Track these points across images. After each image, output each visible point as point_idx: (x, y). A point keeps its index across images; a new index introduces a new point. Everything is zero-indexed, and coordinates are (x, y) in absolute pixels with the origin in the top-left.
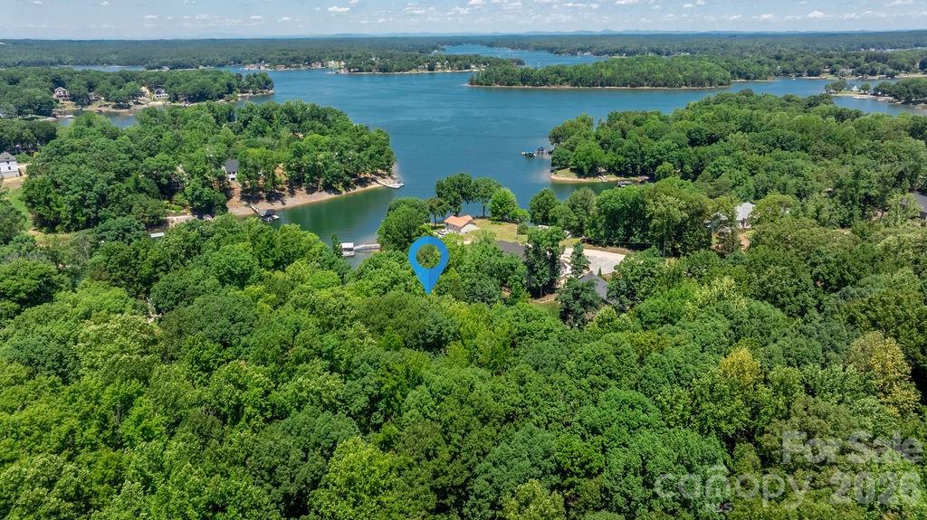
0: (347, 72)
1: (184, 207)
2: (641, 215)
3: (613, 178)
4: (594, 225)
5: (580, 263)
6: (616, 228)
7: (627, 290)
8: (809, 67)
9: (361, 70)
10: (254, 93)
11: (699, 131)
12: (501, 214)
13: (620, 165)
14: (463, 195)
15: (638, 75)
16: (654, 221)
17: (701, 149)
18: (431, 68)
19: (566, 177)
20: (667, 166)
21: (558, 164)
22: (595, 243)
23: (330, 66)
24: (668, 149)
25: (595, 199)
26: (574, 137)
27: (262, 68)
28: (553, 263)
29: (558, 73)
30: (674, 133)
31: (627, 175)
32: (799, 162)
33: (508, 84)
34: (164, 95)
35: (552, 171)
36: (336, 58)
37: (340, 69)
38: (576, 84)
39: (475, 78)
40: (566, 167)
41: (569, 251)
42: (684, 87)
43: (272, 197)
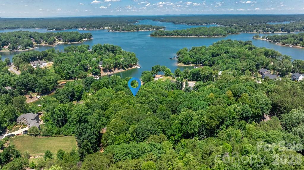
0: (112, 31)
1: (90, 73)
2: (199, 75)
3: (193, 65)
4: (189, 77)
5: (187, 84)
6: (194, 77)
7: (196, 88)
8: (250, 30)
9: (116, 30)
10: (87, 39)
11: (214, 53)
12: (167, 74)
13: (195, 62)
14: (159, 70)
15: (200, 33)
16: (202, 76)
17: (214, 58)
18: (137, 30)
19: (181, 65)
20: (206, 62)
21: (179, 62)
22: (190, 80)
23: (106, 29)
24: (207, 58)
25: (189, 71)
26: (183, 54)
27: (85, 29)
28: (182, 85)
29: (177, 32)
30: (208, 54)
31: (197, 64)
32: (236, 61)
33: (162, 36)
34: (62, 40)
35: (178, 63)
36: (107, 26)
37: (109, 30)
38: (182, 36)
39: (152, 34)
40: (181, 62)
41: (185, 82)
42: (213, 36)
43: (110, 71)
